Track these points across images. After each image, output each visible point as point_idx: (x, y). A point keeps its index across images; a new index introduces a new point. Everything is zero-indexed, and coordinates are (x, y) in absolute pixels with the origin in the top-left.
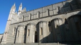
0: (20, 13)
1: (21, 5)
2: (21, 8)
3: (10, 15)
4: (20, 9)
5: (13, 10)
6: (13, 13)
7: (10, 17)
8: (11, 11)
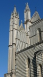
0: (30, 24)
1: (27, 8)
2: (29, 13)
3: (11, 33)
4: (28, 15)
5: (15, 21)
6: (16, 27)
7: (13, 36)
8: (11, 24)
